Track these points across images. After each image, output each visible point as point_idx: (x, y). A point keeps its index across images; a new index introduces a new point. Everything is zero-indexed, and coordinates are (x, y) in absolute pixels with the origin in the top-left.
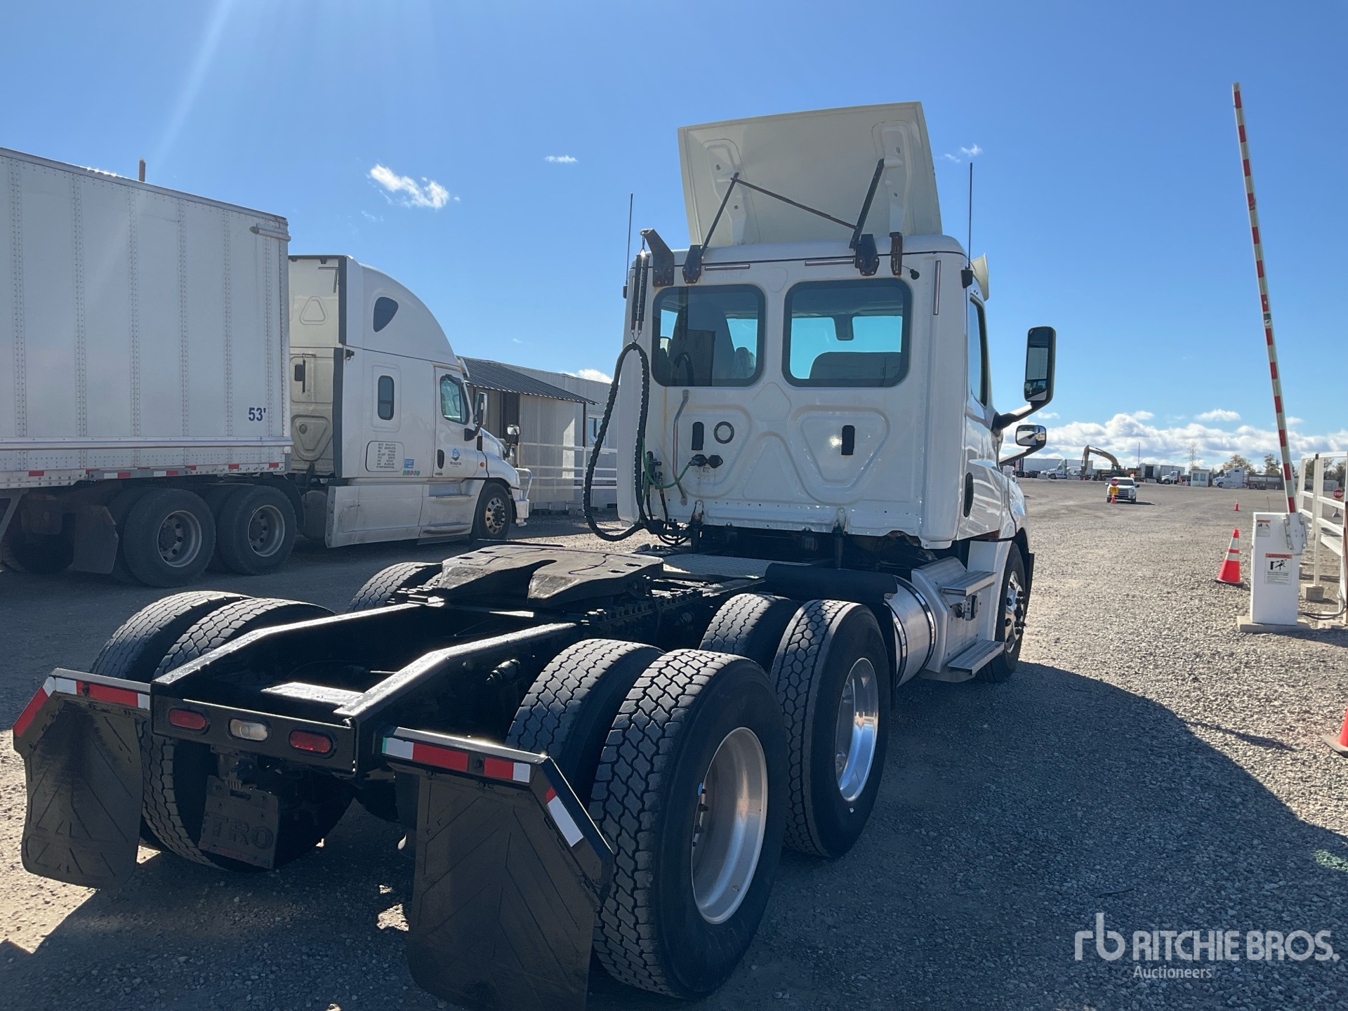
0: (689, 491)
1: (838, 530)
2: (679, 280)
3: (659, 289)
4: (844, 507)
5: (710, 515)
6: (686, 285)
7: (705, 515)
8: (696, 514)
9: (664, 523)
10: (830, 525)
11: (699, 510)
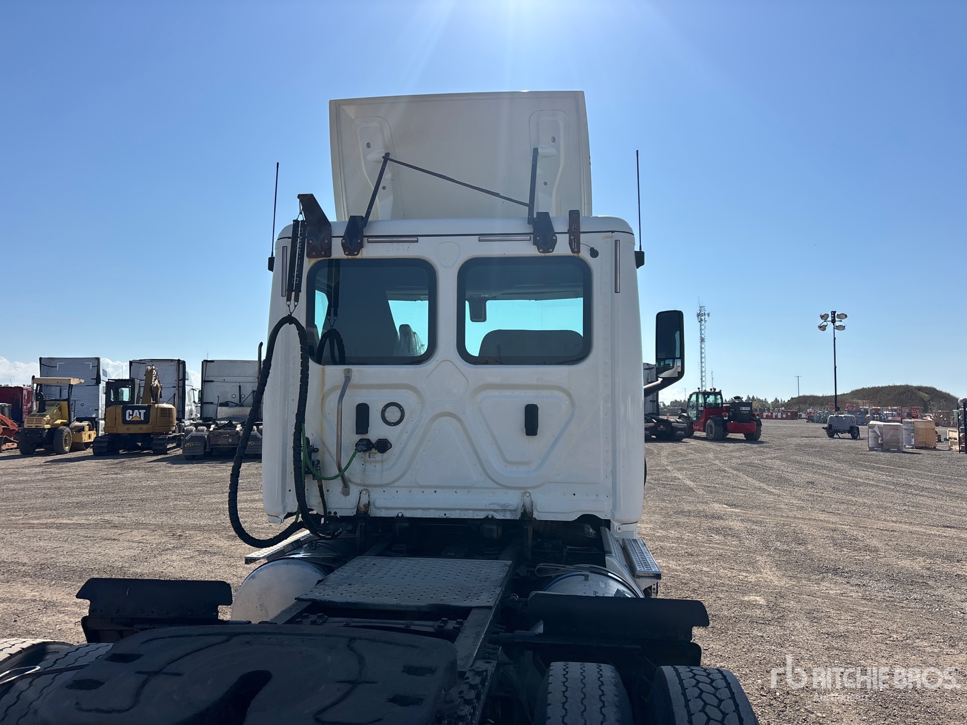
0: (353, 480)
1: (527, 515)
2: (338, 252)
3: (314, 261)
4: (529, 491)
5: (377, 505)
6: (345, 257)
7: (372, 507)
8: (361, 505)
9: (322, 516)
10: (515, 510)
11: (364, 500)
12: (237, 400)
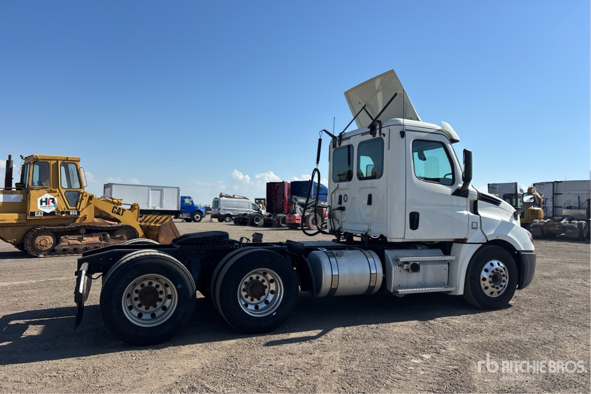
12: (577, 205)
